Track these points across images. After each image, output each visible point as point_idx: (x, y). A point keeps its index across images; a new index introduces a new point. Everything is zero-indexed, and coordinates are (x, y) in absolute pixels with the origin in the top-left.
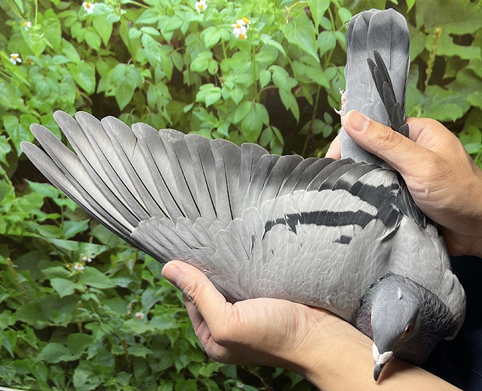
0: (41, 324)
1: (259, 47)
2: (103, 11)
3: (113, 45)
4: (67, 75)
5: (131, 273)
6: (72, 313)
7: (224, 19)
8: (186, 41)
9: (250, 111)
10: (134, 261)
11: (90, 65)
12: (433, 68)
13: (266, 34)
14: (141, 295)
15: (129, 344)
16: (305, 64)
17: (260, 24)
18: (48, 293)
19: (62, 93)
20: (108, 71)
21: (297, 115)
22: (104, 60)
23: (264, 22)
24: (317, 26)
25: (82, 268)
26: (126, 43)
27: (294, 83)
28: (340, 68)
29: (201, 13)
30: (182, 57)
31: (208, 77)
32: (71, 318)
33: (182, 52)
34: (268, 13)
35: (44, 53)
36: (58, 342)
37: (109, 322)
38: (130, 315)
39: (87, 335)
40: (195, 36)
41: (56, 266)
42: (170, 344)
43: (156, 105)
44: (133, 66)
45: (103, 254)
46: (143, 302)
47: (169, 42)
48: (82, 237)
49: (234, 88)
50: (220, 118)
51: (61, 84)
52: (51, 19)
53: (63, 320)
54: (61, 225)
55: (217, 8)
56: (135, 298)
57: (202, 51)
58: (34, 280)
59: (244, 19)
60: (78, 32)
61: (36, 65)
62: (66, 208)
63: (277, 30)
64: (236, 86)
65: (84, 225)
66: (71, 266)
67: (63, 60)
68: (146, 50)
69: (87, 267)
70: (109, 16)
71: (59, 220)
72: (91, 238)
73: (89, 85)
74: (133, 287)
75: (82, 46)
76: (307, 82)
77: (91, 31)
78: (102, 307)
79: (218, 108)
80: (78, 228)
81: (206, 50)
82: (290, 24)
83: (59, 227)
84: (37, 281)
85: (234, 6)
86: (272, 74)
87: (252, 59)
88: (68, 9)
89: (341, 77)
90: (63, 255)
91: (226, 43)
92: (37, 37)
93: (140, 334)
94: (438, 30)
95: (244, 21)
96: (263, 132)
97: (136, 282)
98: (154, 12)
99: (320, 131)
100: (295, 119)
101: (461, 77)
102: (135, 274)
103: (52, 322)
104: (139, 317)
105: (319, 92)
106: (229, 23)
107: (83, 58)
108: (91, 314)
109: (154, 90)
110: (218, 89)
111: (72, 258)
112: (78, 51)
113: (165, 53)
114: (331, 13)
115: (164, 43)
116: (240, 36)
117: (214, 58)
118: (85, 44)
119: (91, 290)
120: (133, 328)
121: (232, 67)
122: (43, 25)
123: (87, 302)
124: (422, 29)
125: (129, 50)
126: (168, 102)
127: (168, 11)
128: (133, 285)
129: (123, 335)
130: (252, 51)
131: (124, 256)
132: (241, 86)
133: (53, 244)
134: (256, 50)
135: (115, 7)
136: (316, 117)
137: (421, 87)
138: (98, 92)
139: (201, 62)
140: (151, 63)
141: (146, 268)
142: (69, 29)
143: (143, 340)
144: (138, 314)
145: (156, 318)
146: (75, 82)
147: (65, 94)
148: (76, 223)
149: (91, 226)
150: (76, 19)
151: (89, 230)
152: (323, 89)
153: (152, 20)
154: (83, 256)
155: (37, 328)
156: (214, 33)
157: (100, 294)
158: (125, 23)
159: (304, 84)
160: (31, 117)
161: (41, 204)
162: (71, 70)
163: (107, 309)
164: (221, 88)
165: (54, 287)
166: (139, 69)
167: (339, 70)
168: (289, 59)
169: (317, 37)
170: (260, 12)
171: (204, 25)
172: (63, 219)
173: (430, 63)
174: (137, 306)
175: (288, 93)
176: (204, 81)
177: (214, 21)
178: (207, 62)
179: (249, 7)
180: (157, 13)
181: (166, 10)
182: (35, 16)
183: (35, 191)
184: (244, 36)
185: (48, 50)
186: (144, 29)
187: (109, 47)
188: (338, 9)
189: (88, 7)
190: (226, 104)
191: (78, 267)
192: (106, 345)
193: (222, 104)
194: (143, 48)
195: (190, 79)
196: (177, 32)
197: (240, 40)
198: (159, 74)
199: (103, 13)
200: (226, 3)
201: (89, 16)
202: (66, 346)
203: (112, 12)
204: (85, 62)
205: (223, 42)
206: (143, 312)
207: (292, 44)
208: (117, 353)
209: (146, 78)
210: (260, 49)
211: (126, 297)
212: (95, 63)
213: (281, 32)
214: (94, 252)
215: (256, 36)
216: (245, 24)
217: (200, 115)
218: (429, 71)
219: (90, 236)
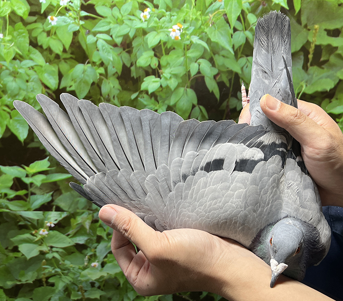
0: (9, 284)
1: (189, 45)
2: (65, 22)
3: (73, 49)
4: (33, 75)
5: (88, 231)
6: (37, 271)
7: (163, 26)
8: (133, 43)
9: (183, 95)
10: (90, 221)
11: (54, 67)
12: (314, 54)
13: (195, 35)
14: (96, 248)
15: (86, 289)
16: (224, 56)
17: (190, 28)
18: (16, 257)
19: (30, 90)
20: (68, 71)
21: (218, 96)
22: (66, 62)
23: (193, 26)
24: (232, 28)
25: (46, 232)
26: (84, 47)
27: (215, 71)
28: (249, 58)
29: (145, 21)
30: (130, 56)
31: (150, 71)
32: (36, 276)
33: (130, 52)
34: (197, 19)
35: (14, 59)
36: (24, 296)
37: (69, 274)
38: (87, 266)
39: (50, 287)
40: (141, 39)
41: (23, 234)
42: (120, 285)
43: (108, 95)
44: (90, 65)
45: (65, 219)
46: (98, 254)
47: (119, 45)
48: (46, 208)
49: (170, 78)
50: (160, 102)
51: (28, 84)
52: (20, 31)
53: (29, 277)
54: (28, 200)
55: (157, 17)
56: (91, 251)
57: (146, 51)
58: (4, 248)
59: (179, 24)
60: (43, 40)
61: (7, 69)
62: (33, 185)
63: (203, 32)
64: (172, 76)
65: (49, 197)
66: (36, 232)
67: (31, 64)
68: (101, 52)
69: (51, 232)
70: (70, 27)
71: (26, 195)
72: (54, 207)
73: (53, 83)
74: (89, 243)
75: (47, 52)
76: (225, 70)
77: (54, 39)
78: (63, 262)
79: (158, 94)
80: (43, 200)
81: (149, 49)
82: (213, 27)
83: (26, 201)
84: (7, 249)
85: (171, 15)
86: (199, 65)
87: (184, 55)
88: (35, 22)
89: (249, 65)
90: (29, 224)
91: (165, 43)
92: (8, 46)
93: (95, 280)
94: (316, 26)
95: (178, 26)
96: (193, 111)
97: (92, 238)
98: (107, 22)
99: (234, 106)
100: (216, 99)
101: (333, 59)
102: (91, 231)
103: (20, 281)
104: (94, 266)
105: (233, 76)
106: (167, 28)
107: (48, 61)
108: (53, 269)
109: (107, 83)
110: (158, 79)
111: (38, 225)
112: (43, 56)
113: (116, 54)
114: (242, 18)
115: (115, 45)
116: (175, 37)
117: (155, 55)
118: (49, 50)
119: (54, 249)
120: (89, 276)
121: (169, 62)
122: (13, 36)
123: (51, 260)
124: (306, 26)
125: (87, 53)
126: (118, 92)
127: (118, 20)
128: (89, 241)
129: (81, 282)
130: (184, 49)
131: (82, 218)
132: (176, 76)
133: (21, 216)
134: (188, 48)
135: (75, 19)
136: (232, 96)
137: (305, 68)
138: (61, 88)
139: (145, 59)
140: (104, 62)
141: (101, 226)
142: (36, 38)
143: (97, 285)
144: (93, 264)
145: (108, 265)
146: (41, 81)
147: (32, 91)
148: (41, 196)
149: (54, 198)
150: (41, 30)
151: (52, 201)
152: (237, 75)
153: (105, 29)
154: (47, 223)
155: (7, 288)
156: (155, 36)
157: (62, 252)
158: (83, 32)
159: (223, 72)
160: (2, 112)
161: (11, 184)
162: (37, 72)
163: (68, 263)
164: (161, 78)
165: (22, 251)
166: (94, 68)
167: (248, 60)
168: (212, 54)
169: (232, 35)
170: (191, 19)
171: (147, 31)
172: (29, 194)
173: (311, 50)
174: (93, 257)
175: (211, 79)
176: (147, 74)
177: (155, 27)
178: (150, 59)
179: (182, 16)
180: (110, 23)
181: (117, 20)
182: (6, 29)
183: (5, 174)
184: (178, 37)
185: (18, 56)
186: (99, 35)
187: (70, 52)
188: (247, 15)
189: (52, 19)
190: (164, 90)
191: (43, 232)
192: (67, 293)
193: (162, 91)
194: (98, 50)
195: (136, 73)
196: (126, 36)
197: (175, 41)
198: (111, 70)
199: (65, 24)
200: (164, 13)
201: (53, 27)
202: (32, 299)
203: (73, 23)
204: (50, 64)
205: (162, 43)
206: (98, 262)
207: (214, 42)
208: (76, 299)
209: (101, 74)
210: (190, 47)
211: (84, 251)
212: (58, 65)
213: (206, 33)
214: (56, 218)
215: (188, 37)
216: (179, 28)
217: (144, 100)
218: (310, 56)
219: (53, 206)
